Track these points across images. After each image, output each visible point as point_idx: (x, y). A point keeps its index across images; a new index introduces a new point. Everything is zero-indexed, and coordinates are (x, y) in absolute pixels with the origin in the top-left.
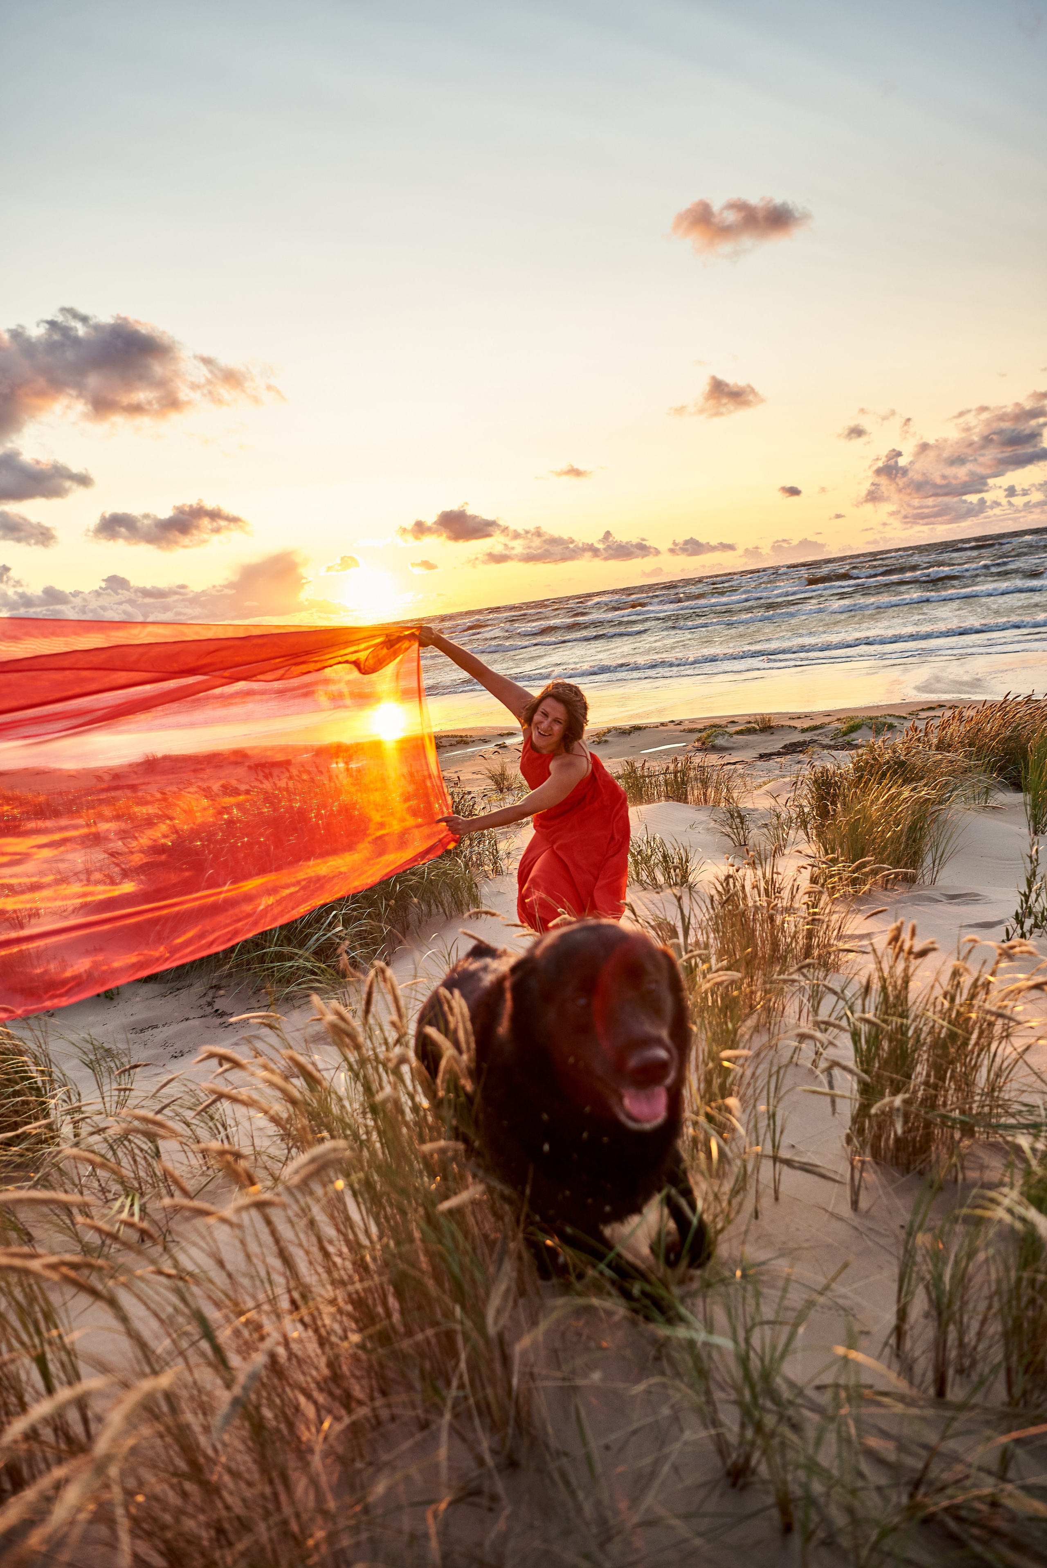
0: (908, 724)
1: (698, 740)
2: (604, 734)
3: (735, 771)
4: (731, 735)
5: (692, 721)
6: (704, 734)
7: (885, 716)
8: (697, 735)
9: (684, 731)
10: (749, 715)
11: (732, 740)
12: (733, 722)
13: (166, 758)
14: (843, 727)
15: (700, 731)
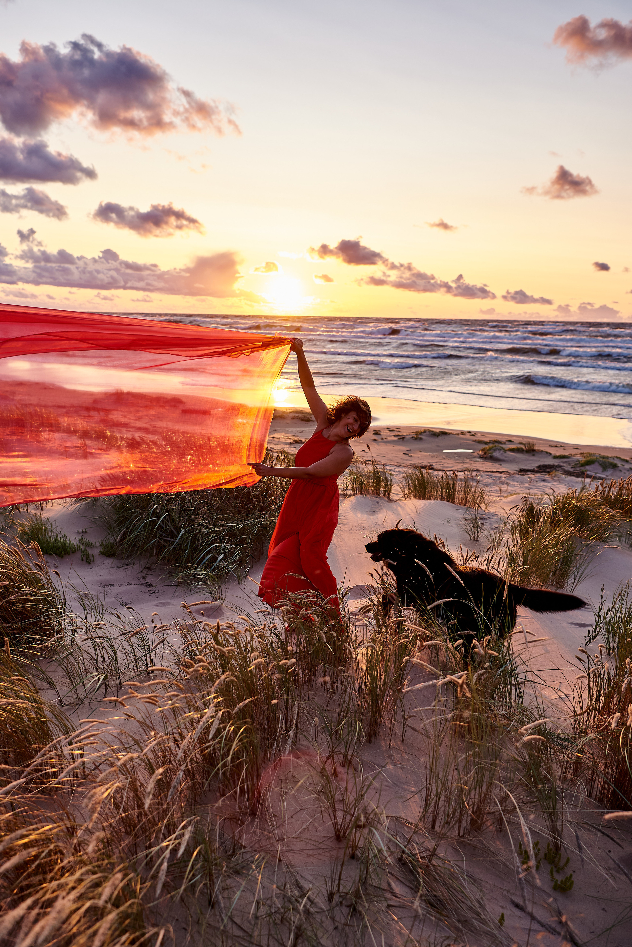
1: (482, 450)
2: (421, 433)
3: (500, 477)
4: (505, 451)
5: (483, 434)
6: (487, 447)
7: (613, 458)
8: (483, 446)
9: (475, 441)
11: (505, 455)
12: (510, 441)
13: (129, 394)
14: (582, 459)
15: (486, 443)
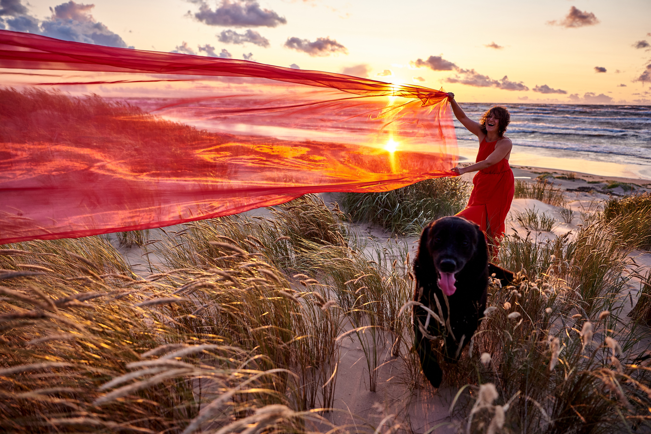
0: (641, 189)
1: (539, 177)
4: (554, 178)
5: (536, 168)
6: (542, 175)
7: (630, 184)
8: (538, 175)
9: (532, 172)
10: (563, 171)
11: (555, 180)
12: (555, 173)
14: (609, 185)
15: (540, 174)
